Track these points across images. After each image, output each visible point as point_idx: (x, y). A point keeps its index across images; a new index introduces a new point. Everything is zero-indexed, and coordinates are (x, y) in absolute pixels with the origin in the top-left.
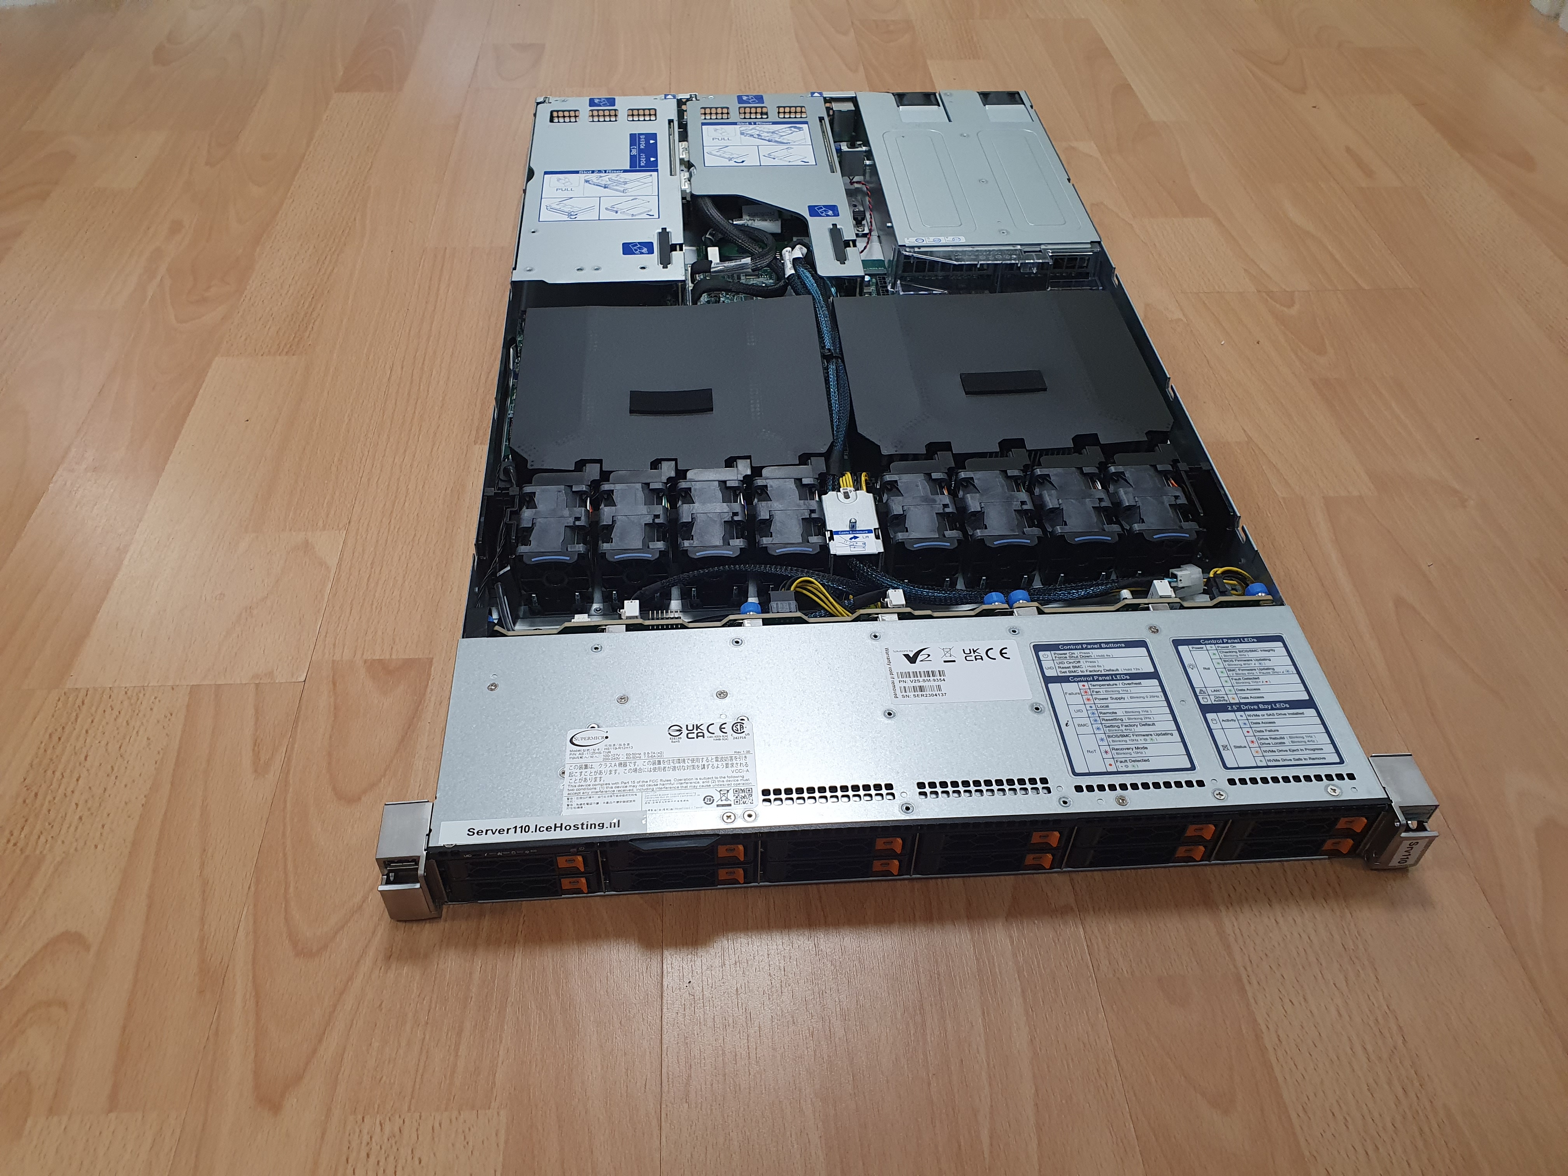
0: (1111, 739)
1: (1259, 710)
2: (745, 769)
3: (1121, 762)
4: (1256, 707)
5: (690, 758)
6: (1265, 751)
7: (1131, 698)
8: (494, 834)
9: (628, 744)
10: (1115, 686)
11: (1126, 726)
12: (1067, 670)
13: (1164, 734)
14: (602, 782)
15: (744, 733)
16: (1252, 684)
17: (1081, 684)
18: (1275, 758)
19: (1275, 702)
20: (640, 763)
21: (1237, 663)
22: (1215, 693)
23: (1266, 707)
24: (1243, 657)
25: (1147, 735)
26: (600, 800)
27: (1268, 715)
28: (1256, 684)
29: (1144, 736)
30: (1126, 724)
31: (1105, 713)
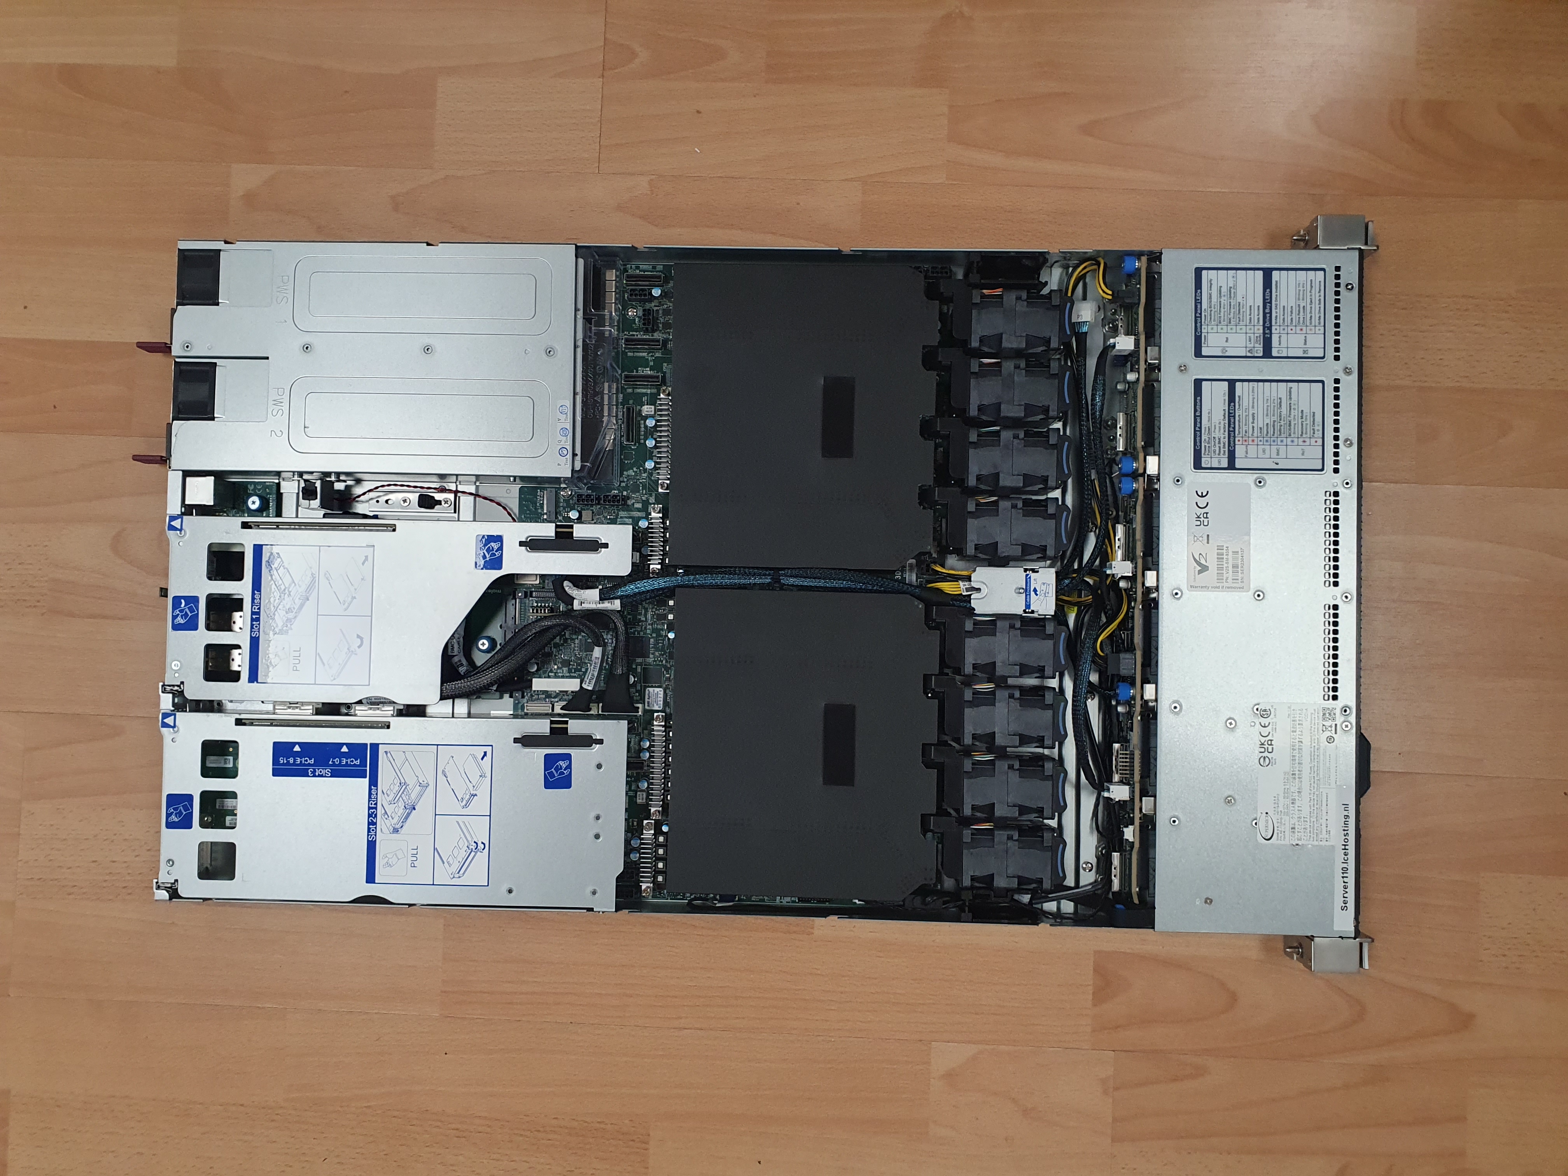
0: (1292, 435)
1: (1271, 313)
2: (1304, 711)
3: (1314, 433)
4: (1268, 315)
5: (1292, 751)
6: (1311, 324)
7: (1253, 407)
8: (1347, 892)
9: (1275, 797)
10: (1241, 417)
11: (1280, 420)
12: (1222, 450)
13: (1290, 394)
14: (1308, 817)
15: (1271, 710)
16: (1244, 310)
17: (1237, 442)
18: (1317, 318)
19: (1264, 299)
20: (1293, 789)
21: (1222, 313)
22: (1252, 341)
23: (1268, 307)
24: (1216, 307)
25: (1290, 406)
26: (1324, 818)
27: (1276, 309)
28: (1245, 307)
29: (1290, 409)
30: (1279, 419)
31: (1267, 432)
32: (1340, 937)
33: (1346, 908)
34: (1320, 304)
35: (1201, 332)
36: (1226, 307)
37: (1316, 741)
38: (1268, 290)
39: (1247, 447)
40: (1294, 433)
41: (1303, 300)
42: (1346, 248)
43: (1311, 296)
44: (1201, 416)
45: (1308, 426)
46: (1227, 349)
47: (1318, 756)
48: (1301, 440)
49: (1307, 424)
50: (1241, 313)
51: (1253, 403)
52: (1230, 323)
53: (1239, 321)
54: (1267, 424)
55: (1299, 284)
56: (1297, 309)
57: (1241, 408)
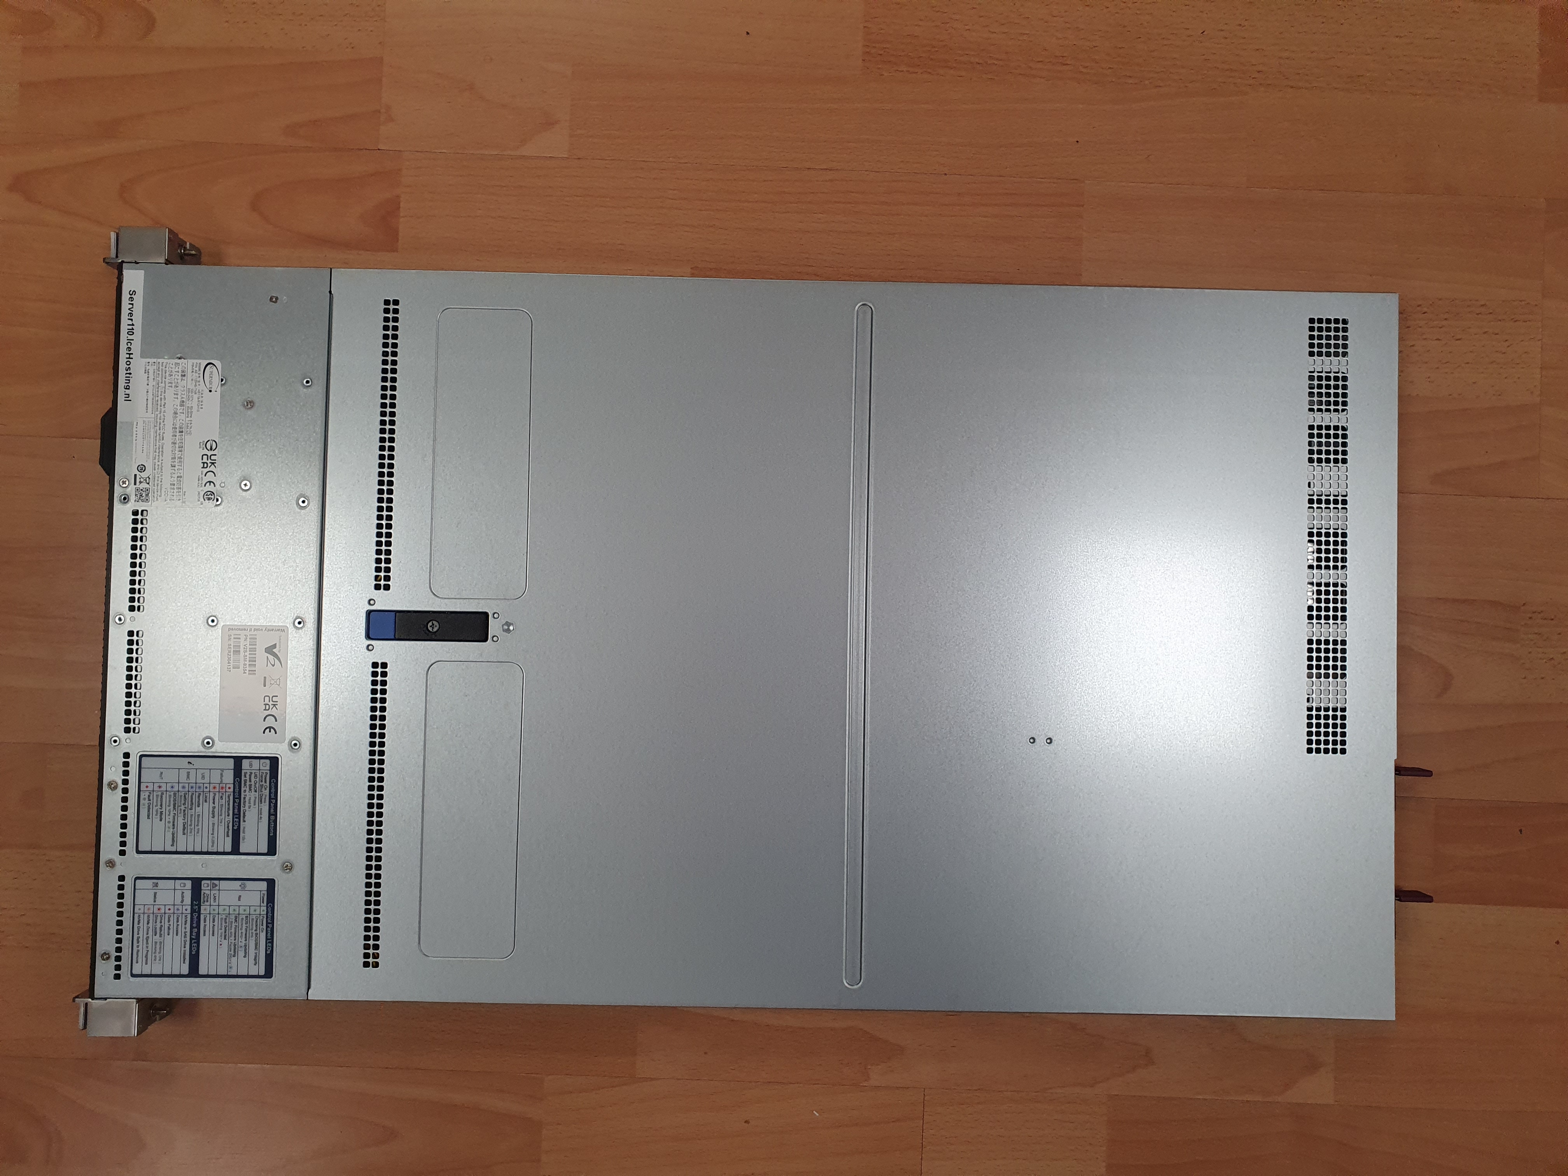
0: (172, 794)
1: (192, 928)
2: (168, 499)
3: (149, 796)
4: (195, 925)
5: (183, 456)
6: (149, 916)
7: (214, 824)
8: (129, 309)
9: (202, 408)
10: (227, 814)
11: (184, 811)
12: (248, 778)
13: (174, 839)
14: (167, 387)
15: (203, 500)
16: (220, 931)
17: (232, 786)
18: (142, 921)
19: (198, 943)
20: (183, 416)
21: (244, 928)
22: (212, 897)
23: (194, 934)
24: (251, 935)
25: (174, 825)
26: (150, 388)
27: (185, 932)
28: (219, 935)
29: (174, 822)
30: (186, 812)
31: (199, 797)
32: (138, 263)
33: (131, 293)
34: (138, 938)
35: (267, 907)
36: (240, 935)
37: (157, 467)
38: (193, 953)
39: (222, 781)
40: (170, 796)
41: (156, 943)
42: (108, 1000)
43: (147, 947)
44: (270, 815)
45: (155, 804)
46: (240, 888)
47: (156, 452)
48: (164, 789)
49: (157, 806)
50: (223, 928)
51: (213, 829)
52: (236, 917)
53: (226, 919)
54: (199, 806)
55: (160, 960)
56: (162, 932)
57: (226, 823)
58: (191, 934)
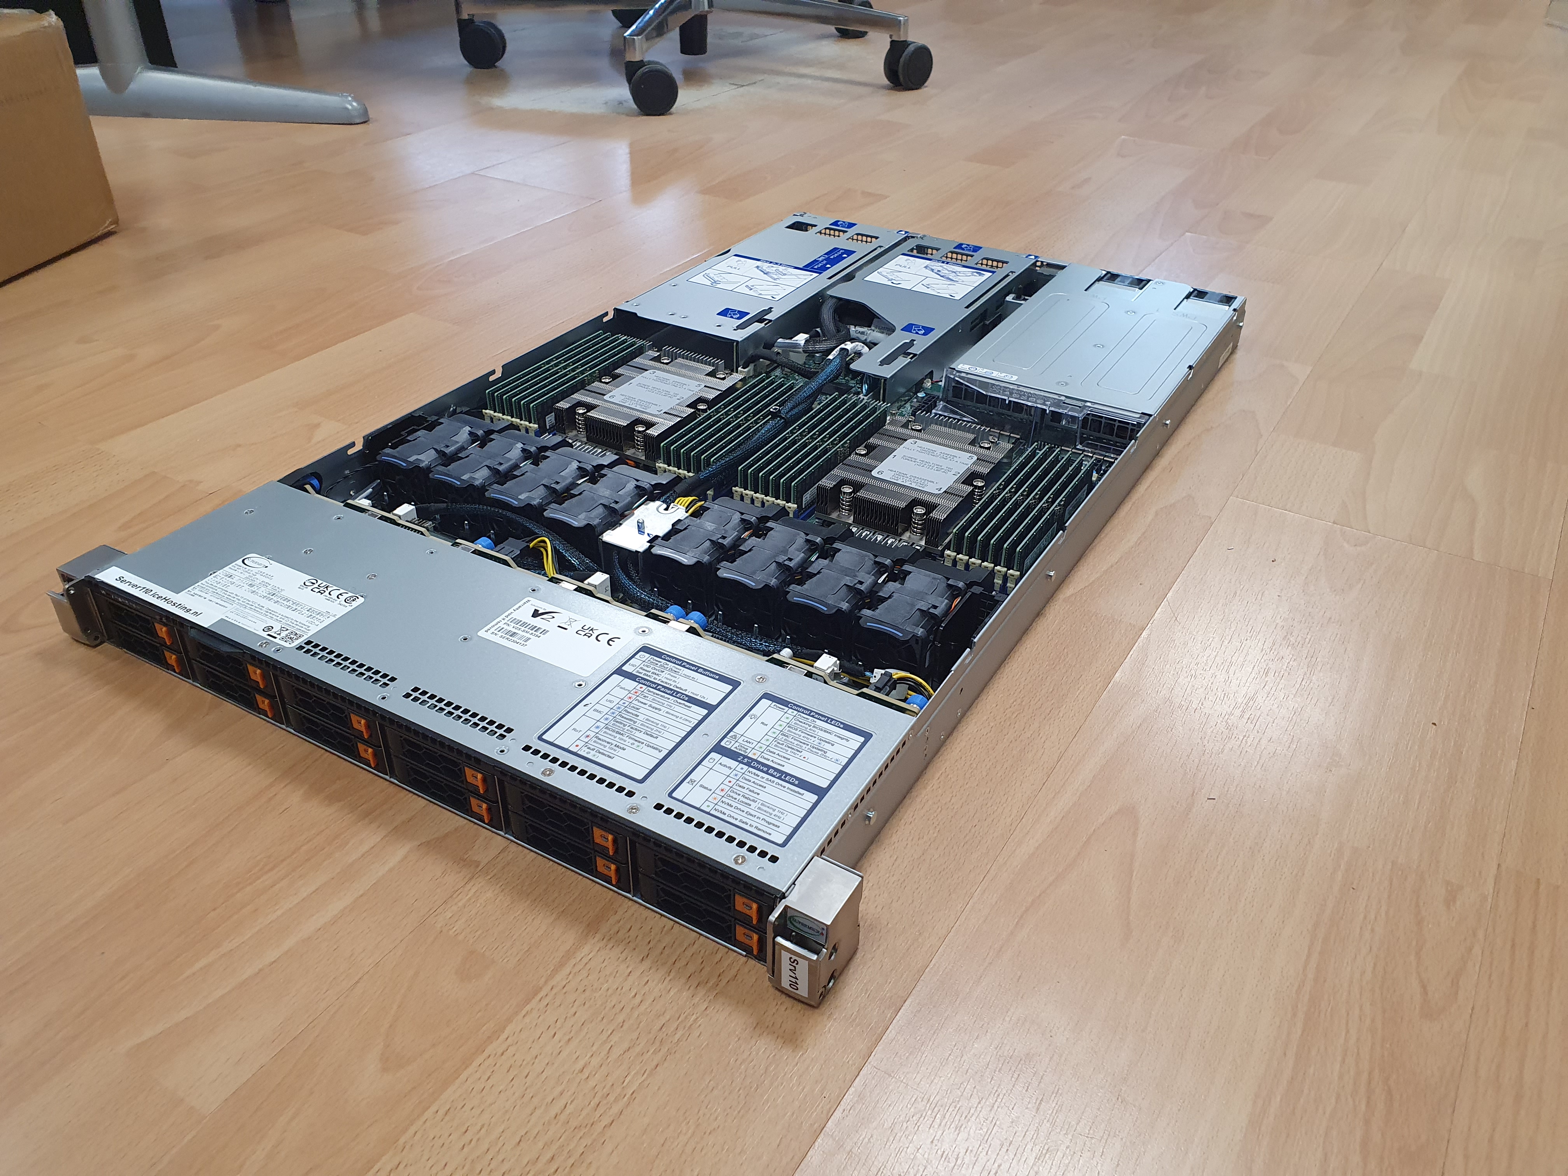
0: (604, 730)
1: (767, 773)
2: (318, 623)
3: (589, 748)
4: (765, 769)
6: (723, 802)
7: (667, 712)
11: (632, 728)
13: (654, 748)
14: (225, 588)
16: (788, 753)
17: (641, 685)
18: (724, 810)
19: (789, 775)
21: (800, 733)
22: (746, 743)
23: (775, 773)
24: (812, 732)
25: (639, 742)
27: (767, 779)
28: (793, 754)
29: (636, 740)
30: (634, 727)
31: (628, 712)
34: (741, 821)
35: (792, 708)
36: (806, 739)
38: (797, 782)
39: (628, 689)
40: (605, 732)
41: (759, 808)
43: (758, 818)
44: (696, 671)
45: (602, 747)
46: (753, 720)
48: (592, 734)
49: (605, 747)
50: (787, 748)
51: (672, 716)
52: (782, 734)
53: (778, 743)
54: (637, 716)
56: (752, 798)
57: (675, 702)
58: (774, 776)
